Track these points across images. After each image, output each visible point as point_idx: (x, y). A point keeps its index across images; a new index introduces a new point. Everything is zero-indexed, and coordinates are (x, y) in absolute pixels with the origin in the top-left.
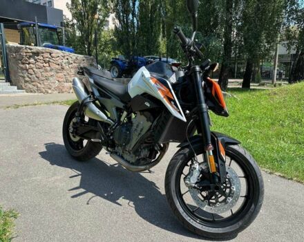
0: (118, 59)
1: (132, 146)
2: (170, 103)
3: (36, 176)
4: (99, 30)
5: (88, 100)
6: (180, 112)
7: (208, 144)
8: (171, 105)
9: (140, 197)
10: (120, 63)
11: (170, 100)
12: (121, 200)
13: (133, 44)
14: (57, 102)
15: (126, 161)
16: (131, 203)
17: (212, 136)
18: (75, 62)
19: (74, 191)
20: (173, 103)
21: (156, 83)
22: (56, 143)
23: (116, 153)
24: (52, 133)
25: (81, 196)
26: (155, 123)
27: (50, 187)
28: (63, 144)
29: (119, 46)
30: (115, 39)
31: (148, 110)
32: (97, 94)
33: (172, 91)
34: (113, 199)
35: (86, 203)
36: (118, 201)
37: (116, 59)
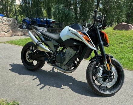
0: (26, 19)
1: (66, 62)
2: (89, 43)
3: (15, 82)
4: (11, 5)
5: (39, 42)
6: (94, 47)
7: (105, 59)
8: (89, 44)
9: (70, 84)
10: (27, 21)
11: (88, 41)
12: (63, 87)
13: (30, 12)
14: (2, 42)
15: (63, 69)
16: (68, 87)
17: (106, 56)
18: (5, 22)
19: (39, 86)
20: (90, 43)
21: (81, 34)
22: (15, 64)
23: (56, 66)
24: (10, 59)
25: (44, 88)
26: (78, 51)
27: (26, 86)
28: (22, 64)
29: (23, 13)
30: (20, 9)
31: (75, 46)
32: (43, 39)
33: (89, 37)
34: (59, 86)
35: (48, 91)
36: (62, 87)
37: (25, 19)
